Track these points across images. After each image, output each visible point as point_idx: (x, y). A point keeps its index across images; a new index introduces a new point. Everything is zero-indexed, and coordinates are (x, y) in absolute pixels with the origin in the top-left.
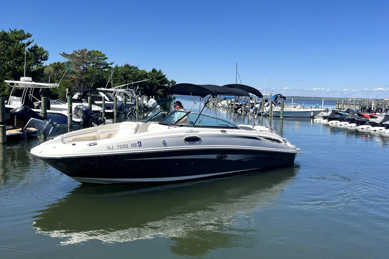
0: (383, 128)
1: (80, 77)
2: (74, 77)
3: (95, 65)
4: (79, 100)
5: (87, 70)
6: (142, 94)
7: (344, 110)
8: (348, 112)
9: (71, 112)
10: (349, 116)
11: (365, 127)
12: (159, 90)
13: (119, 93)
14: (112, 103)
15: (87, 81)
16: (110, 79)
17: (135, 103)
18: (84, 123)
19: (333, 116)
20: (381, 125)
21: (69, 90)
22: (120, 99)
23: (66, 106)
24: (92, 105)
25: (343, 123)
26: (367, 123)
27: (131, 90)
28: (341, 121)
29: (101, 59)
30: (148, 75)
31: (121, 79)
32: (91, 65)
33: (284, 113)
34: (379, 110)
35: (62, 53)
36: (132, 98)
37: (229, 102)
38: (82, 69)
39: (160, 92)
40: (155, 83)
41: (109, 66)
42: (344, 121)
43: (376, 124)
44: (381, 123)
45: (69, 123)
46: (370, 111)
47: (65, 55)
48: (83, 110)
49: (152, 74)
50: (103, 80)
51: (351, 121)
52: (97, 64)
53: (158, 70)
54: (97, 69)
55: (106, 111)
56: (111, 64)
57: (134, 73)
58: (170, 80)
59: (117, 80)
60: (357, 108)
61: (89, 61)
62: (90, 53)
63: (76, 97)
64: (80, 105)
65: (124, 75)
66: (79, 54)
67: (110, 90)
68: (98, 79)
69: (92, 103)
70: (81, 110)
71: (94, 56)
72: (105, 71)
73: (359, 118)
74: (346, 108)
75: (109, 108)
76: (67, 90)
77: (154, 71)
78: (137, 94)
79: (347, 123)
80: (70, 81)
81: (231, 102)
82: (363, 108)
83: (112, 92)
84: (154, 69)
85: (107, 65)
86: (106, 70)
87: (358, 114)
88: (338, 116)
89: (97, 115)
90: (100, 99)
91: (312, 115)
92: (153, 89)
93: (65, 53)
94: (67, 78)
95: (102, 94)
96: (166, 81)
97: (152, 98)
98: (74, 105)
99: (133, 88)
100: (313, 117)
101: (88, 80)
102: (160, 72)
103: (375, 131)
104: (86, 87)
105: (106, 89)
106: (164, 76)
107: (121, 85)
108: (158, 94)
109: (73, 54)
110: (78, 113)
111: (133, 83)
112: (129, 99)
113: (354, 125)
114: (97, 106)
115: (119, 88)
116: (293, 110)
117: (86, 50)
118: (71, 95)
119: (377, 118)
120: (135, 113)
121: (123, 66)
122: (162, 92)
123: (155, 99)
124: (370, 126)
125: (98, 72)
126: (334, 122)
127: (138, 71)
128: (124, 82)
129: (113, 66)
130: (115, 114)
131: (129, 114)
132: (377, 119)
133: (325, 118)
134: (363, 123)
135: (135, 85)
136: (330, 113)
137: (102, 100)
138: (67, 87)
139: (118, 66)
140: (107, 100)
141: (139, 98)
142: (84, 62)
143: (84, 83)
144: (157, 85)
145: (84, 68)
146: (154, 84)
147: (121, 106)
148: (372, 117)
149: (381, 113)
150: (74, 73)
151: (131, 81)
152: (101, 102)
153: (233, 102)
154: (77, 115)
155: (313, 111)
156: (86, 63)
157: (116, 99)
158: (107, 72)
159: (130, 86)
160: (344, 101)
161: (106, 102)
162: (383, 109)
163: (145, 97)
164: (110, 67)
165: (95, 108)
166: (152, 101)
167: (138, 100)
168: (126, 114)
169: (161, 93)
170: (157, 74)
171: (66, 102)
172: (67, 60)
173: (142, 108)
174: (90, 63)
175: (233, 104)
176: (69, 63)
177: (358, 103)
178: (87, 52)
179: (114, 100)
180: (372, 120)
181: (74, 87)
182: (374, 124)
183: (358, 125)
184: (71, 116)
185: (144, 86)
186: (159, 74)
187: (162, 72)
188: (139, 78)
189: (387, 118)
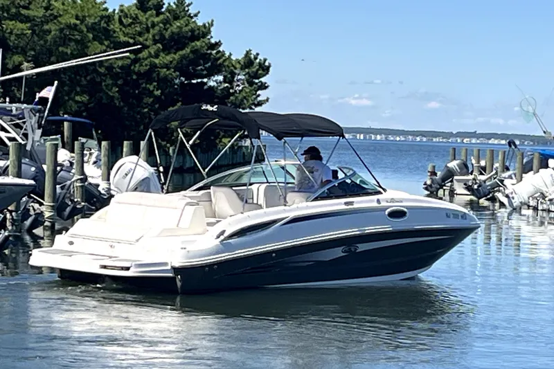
6: (79, 131)
17: (39, 176)
27: (14, 106)
30: (115, 26)
36: (22, 151)
40: (153, 67)
49: (135, 19)
58: (238, 55)
78: (50, 129)
92: (139, 98)
96: (212, 60)
97: (135, 151)
99: (29, 99)
106: (205, 31)
111: (29, 72)
123: (151, 159)
135: (41, 84)
141: (64, 156)
144: (164, 82)
146: (149, 75)
151: (17, 59)
163: (95, 151)
166: (134, 169)
167: (56, 164)
170: (166, 22)
185: (93, 88)
186: (176, 18)
187: (192, 11)
188: (64, 40)
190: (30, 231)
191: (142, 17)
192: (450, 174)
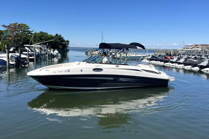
0: (177, 64)
1: (14, 39)
2: (10, 38)
3: (23, 32)
4: (13, 52)
5: (18, 35)
6: (50, 48)
7: (158, 55)
8: (160, 56)
9: (8, 58)
10: (160, 58)
11: (168, 63)
12: (60, 46)
13: (37, 48)
14: (33, 53)
15: (19, 41)
16: (32, 40)
17: (46, 53)
18: (16, 64)
19: (152, 58)
20: (176, 62)
21: (7, 46)
22: (37, 51)
23: (5, 55)
24: (21, 55)
25: (157, 62)
26: (169, 61)
27: (43, 46)
29: (26, 28)
30: (53, 37)
31: (38, 40)
32: (21, 32)
33: (127, 57)
34: (175, 55)
35: (3, 25)
36: (44, 50)
38: (15, 34)
39: (60, 47)
40: (58, 41)
41: (31, 32)
43: (174, 62)
44: (176, 61)
45: (7, 64)
46: (170, 55)
47: (4, 26)
48: (15, 57)
50: (27, 40)
51: (161, 61)
52: (24, 31)
53: (59, 35)
54: (24, 34)
55: (30, 58)
56: (32, 31)
57: (45, 36)
58: (66, 40)
59: (36, 40)
60: (164, 54)
61: (19, 29)
62: (19, 25)
63: (11, 50)
64: (14, 55)
65: (40, 37)
66: (13, 26)
67: (32, 46)
68: (25, 39)
69: (21, 53)
70: (14, 57)
71: (22, 27)
72: (28, 35)
73: (165, 59)
74: (159, 54)
75: (31, 56)
76: (6, 46)
77: (57, 35)
78: (47, 48)
79: (159, 62)
80: (8, 41)
81: (100, 52)
82: (167, 54)
84: (57, 34)
85: (30, 32)
86: (29, 35)
87: (164, 57)
88: (154, 58)
89: (24, 60)
90: (26, 51)
91: (142, 58)
92: (56, 45)
93: (5, 25)
94: (6, 39)
95: (27, 48)
96: (64, 41)
97: (56, 50)
98: (10, 54)
99: (45, 45)
100: (142, 59)
101: (19, 40)
102: (60, 36)
103: (173, 66)
104: (18, 44)
105: (29, 45)
106: (63, 38)
107: (38, 43)
108: (59, 48)
109: (9, 25)
110: (13, 59)
111: (45, 42)
112: (43, 50)
113: (162, 63)
114: (24, 55)
115: (37, 45)
116: (132, 55)
117: (17, 23)
118: (9, 49)
119: (173, 59)
120: (46, 59)
121: (39, 32)
122: (62, 46)
123: (58, 51)
124: (170, 63)
125: (25, 36)
126: (153, 61)
127: (47, 35)
128: (40, 41)
129: (33, 33)
130: (35, 59)
131: (43, 59)
132: (174, 59)
133: (148, 59)
134: (167, 62)
135: (46, 43)
136: (151, 57)
137: (27, 52)
138: (6, 44)
139: (36, 32)
140: (30, 52)
141: (49, 50)
142: (16, 30)
143: (17, 42)
144: (59, 43)
145: (16, 33)
146: (57, 42)
147: (38, 55)
148: (171, 59)
149: (176, 56)
150: (11, 36)
151: (44, 41)
154: (12, 60)
155: (143, 56)
156: (17, 30)
157: (35, 51)
158: (30, 36)
159: (43, 44)
160: (158, 51)
161: (29, 53)
162: (177, 54)
163: (52, 50)
164: (32, 33)
165: (23, 56)
166: (56, 52)
167: (48, 51)
168: (41, 59)
169: (61, 47)
170: (59, 37)
171: (6, 53)
172: (6, 29)
173: (50, 56)
174: (20, 31)
176: (7, 30)
177: (164, 52)
178: (18, 24)
179: (34, 51)
180: (171, 60)
181: (11, 44)
182: (172, 62)
183: (165, 63)
184: (9, 61)
185: (52, 44)
186: (60, 37)
187: (61, 36)
188: (48, 39)
189: (179, 59)
190: (46, 58)
191: (56, 37)
192: (88, 52)
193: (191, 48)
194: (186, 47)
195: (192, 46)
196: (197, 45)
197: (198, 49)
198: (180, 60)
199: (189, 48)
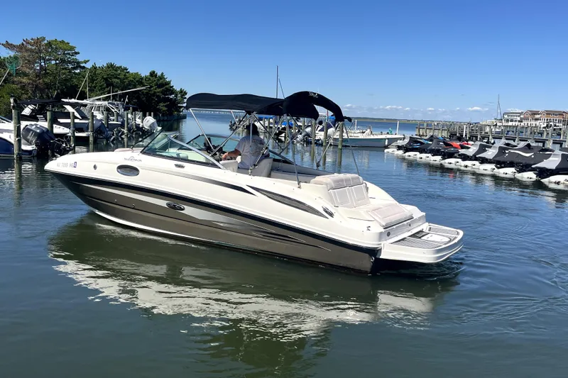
0: (477, 163)
1: (35, 81)
2: (25, 80)
3: (60, 63)
4: (33, 117)
5: (45, 70)
6: (135, 110)
7: (427, 137)
8: (431, 141)
9: (18, 135)
10: (433, 145)
11: (453, 160)
12: (162, 104)
13: (97, 107)
14: (87, 122)
15: (47, 88)
16: (83, 85)
17: (123, 123)
18: (38, 152)
19: (411, 146)
20: (474, 158)
21: (15, 101)
22: (99, 116)
23: (10, 126)
24: (54, 126)
25: (424, 155)
26: (456, 155)
27: (116, 102)
28: (421, 152)
29: (69, 54)
30: (144, 81)
31: (100, 86)
32: (53, 62)
33: (344, 140)
34: (473, 138)
35: (5, 43)
36: (118, 114)
37: (267, 124)
38: (38, 68)
39: (162, 106)
40: (155, 92)
41: (82, 65)
42: (426, 153)
43: (468, 156)
44: (474, 155)
45: (16, 151)
46: (460, 139)
47: (9, 46)
48: (36, 132)
49: (150, 79)
50: (71, 86)
51: (435, 152)
52: (63, 61)
53: (159, 74)
54: (63, 69)
55: (77, 134)
56: (86, 62)
57: (122, 77)
58: (178, 90)
59: (95, 87)
60: (445, 134)
61: (50, 56)
62: (49, 44)
63: (27, 111)
64: (32, 125)
65: (106, 79)
66: (32, 45)
67: (84, 102)
68: (65, 85)
69: (54, 121)
70: (33, 131)
71: (56, 48)
72: (75, 73)
73: (445, 149)
74: (429, 134)
75: (81, 130)
76: (12, 100)
77: (153, 74)
78: (126, 109)
79: (429, 155)
80: (19, 86)
81: (269, 123)
82: (452, 135)
83: (85, 105)
84: (154, 72)
85: (78, 63)
86: (78, 71)
87: (444, 142)
88: (417, 146)
89: (59, 141)
90: (67, 115)
91: (386, 144)
92: (151, 101)
93: (10, 42)
94: (13, 83)
95: (69, 109)
96: (171, 91)
97: (150, 115)
98: (24, 124)
99: (120, 101)
100: (386, 147)
101: (48, 86)
102: (162, 77)
103: (466, 166)
104: (45, 97)
105: (76, 101)
106: (169, 83)
107: (101, 94)
108: (159, 110)
109: (23, 44)
110: (29, 137)
111: (120, 92)
112: (114, 116)
113: (438, 158)
114: (62, 127)
115: (99, 100)
117: (44, 39)
118: (20, 108)
119: (468, 148)
120: (123, 139)
121: (105, 65)
122: (165, 106)
123: (154, 117)
124: (459, 160)
125: (64, 74)
126: (412, 154)
127: (127, 74)
128: (106, 89)
129: (89, 66)
130: (91, 139)
131: (114, 139)
132: (469, 150)
133: (399, 148)
134: (451, 155)
135: (123, 96)
136: (407, 141)
137: (69, 118)
138: (12, 96)
139: (97, 66)
140: (78, 118)
141: (130, 116)
142: (40, 58)
143: (42, 91)
144: (158, 97)
145: (41, 66)
146: (153, 95)
147: (100, 127)
148: (463, 147)
149: (475, 142)
150: (25, 75)
151: (116, 89)
152: (68, 121)
153: (271, 123)
154: (27, 140)
155: (388, 139)
156: (44, 59)
157: (93, 116)
158: (79, 74)
159: (114, 97)
160: (427, 125)
161: (76, 121)
162: (479, 137)
163: (139, 114)
164: (84, 67)
165: (58, 130)
166: (150, 120)
167: (128, 119)
168: (108, 139)
169: (165, 109)
170: (158, 80)
171: (11, 119)
172: (12, 54)
173: (134, 131)
174: (51, 59)
175: (272, 127)
176: (16, 58)
177: (445, 128)
178: (46, 42)
179: (89, 117)
180: (462, 151)
181: (25, 96)
182: (465, 158)
183: (444, 158)
184: (19, 141)
185: (138, 98)
186: (161, 79)
187: (165, 77)
188: (129, 84)
189: (482, 149)
190: (120, 136)
191: (151, 78)
193: (519, 121)
194: (506, 116)
195: (521, 113)
196: (534, 113)
197: (538, 123)
198: (485, 151)
199: (512, 121)
